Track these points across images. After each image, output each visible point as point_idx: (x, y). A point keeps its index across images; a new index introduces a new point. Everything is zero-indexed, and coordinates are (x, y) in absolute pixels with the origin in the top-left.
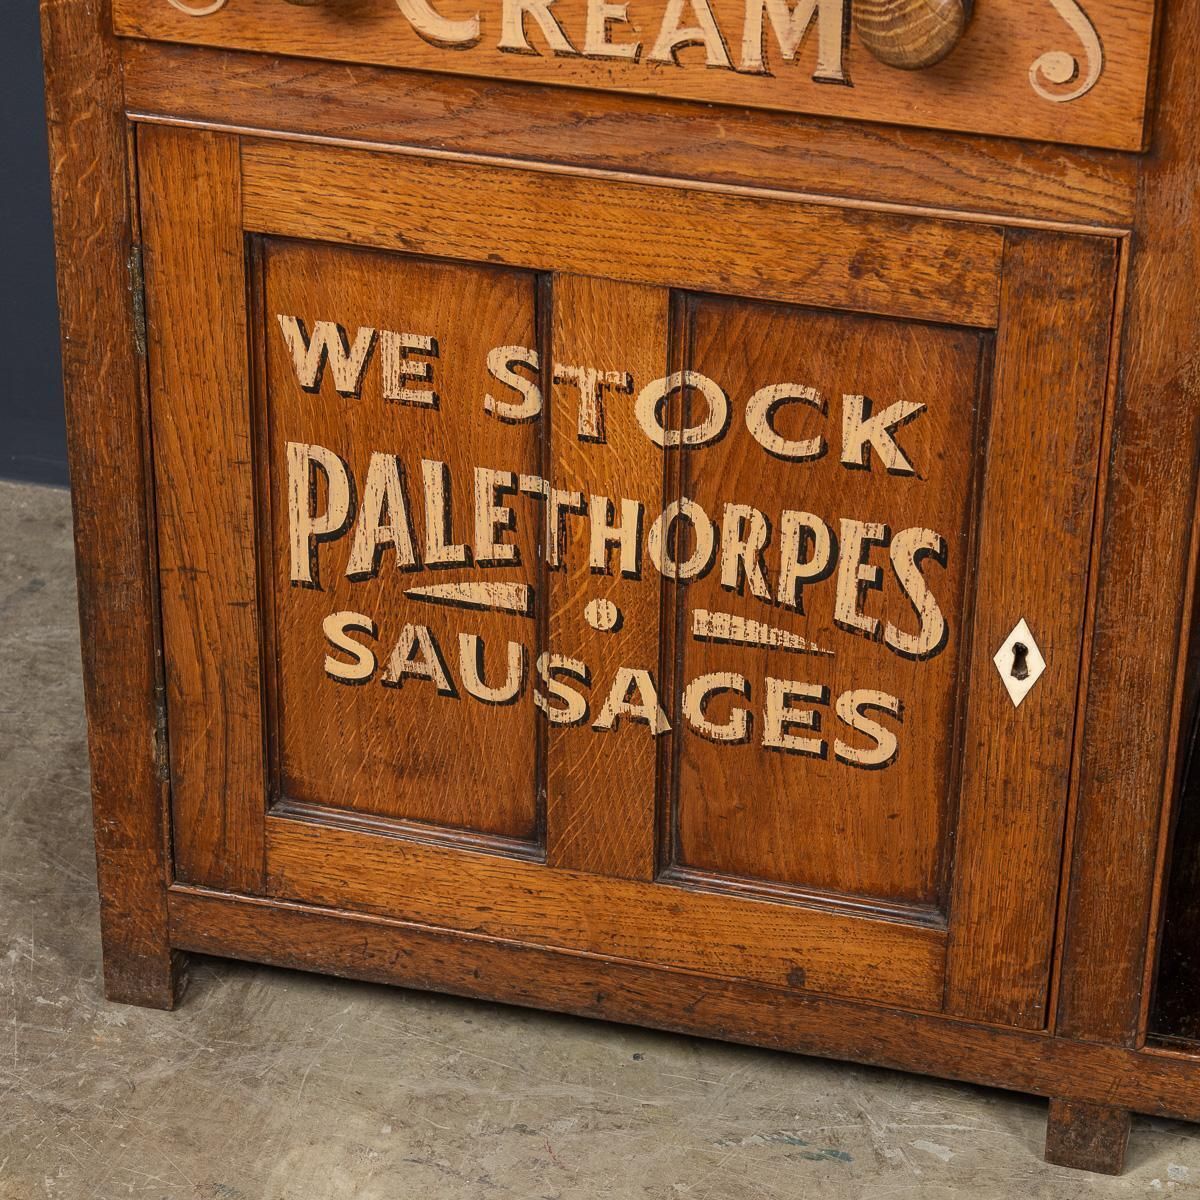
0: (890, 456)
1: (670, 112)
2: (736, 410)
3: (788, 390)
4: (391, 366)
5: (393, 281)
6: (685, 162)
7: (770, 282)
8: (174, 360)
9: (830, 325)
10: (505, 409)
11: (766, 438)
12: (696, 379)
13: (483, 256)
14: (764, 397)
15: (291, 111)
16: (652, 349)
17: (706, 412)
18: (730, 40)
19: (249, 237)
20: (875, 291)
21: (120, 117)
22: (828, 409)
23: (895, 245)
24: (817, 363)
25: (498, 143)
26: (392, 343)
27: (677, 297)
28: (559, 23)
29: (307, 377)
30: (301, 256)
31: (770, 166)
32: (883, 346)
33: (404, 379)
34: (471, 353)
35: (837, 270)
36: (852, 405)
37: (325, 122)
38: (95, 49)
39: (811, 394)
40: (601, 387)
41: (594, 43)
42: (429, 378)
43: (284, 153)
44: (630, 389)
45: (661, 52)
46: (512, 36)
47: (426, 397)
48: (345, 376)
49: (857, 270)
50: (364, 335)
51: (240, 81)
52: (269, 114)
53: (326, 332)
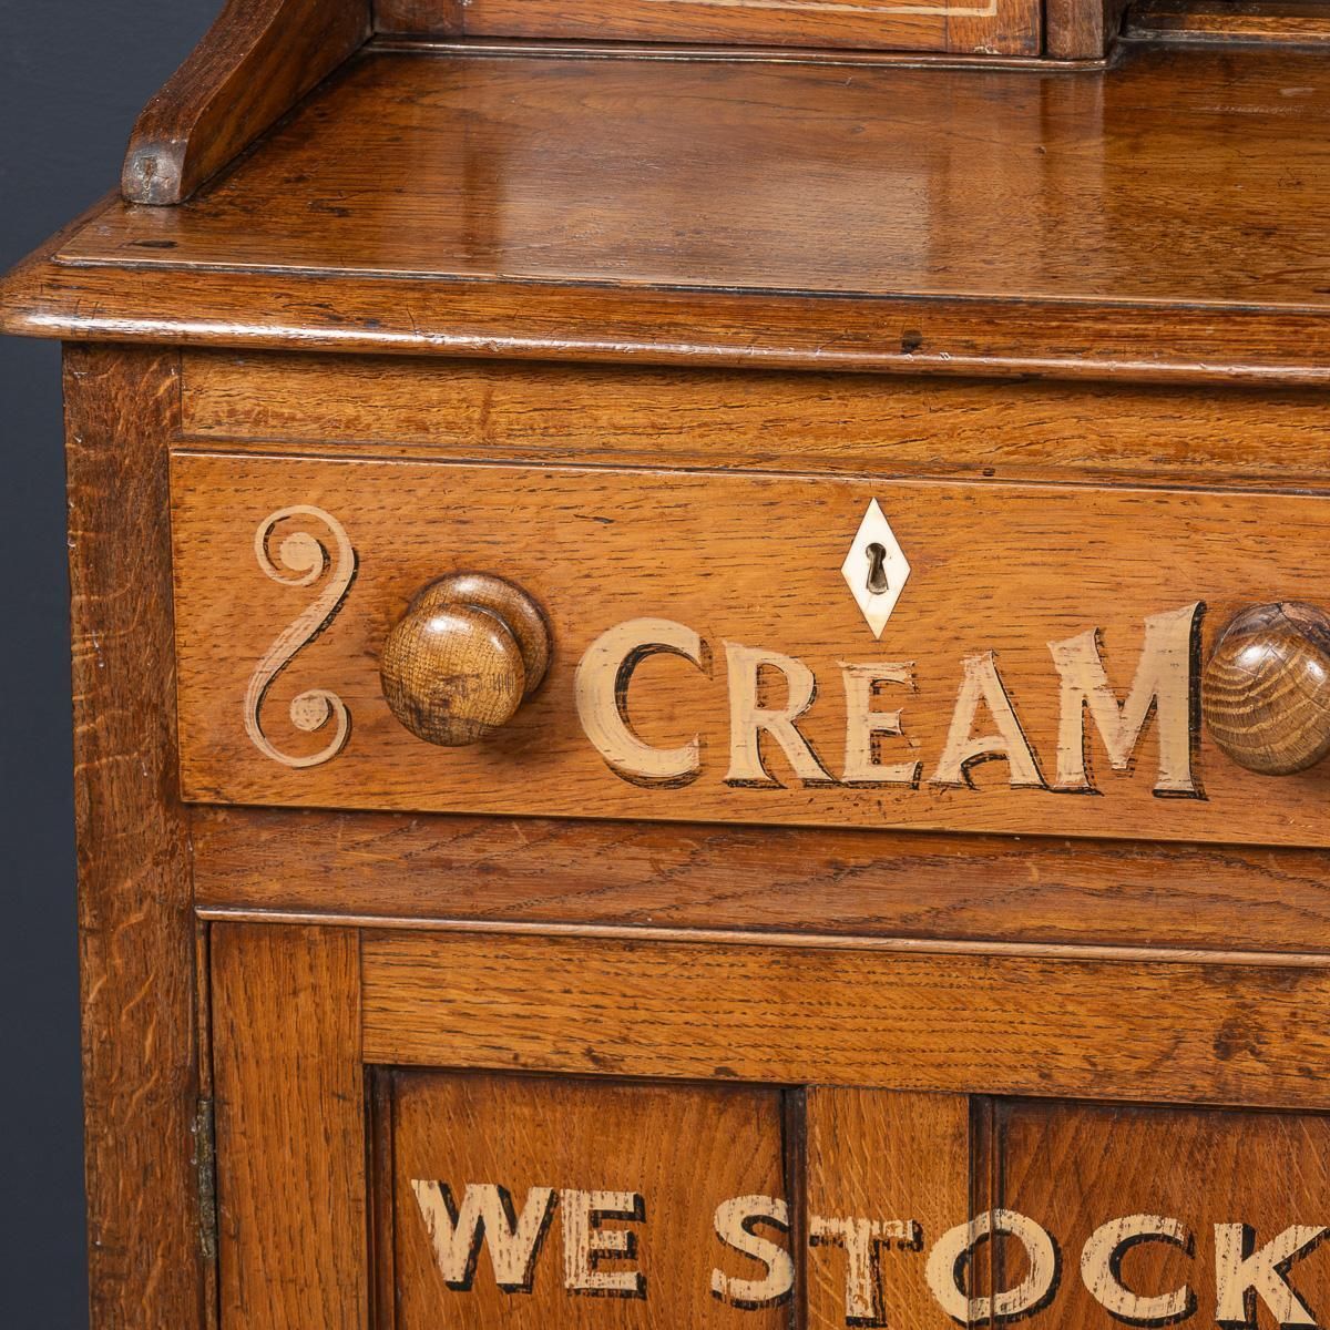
0: (1283, 1305)
1: (963, 851)
2: (1067, 1259)
3: (1139, 1224)
4: (577, 1240)
5: (579, 1115)
6: (986, 918)
7: (1107, 1075)
8: (257, 1260)
9: (1192, 1128)
10: (742, 1289)
11: (1111, 1296)
12: (1011, 1221)
13: (706, 1071)
14: (1105, 1239)
15: (434, 889)
16: (949, 1186)
17: (1026, 1266)
18: (1041, 748)
19: (371, 1072)
20: (1251, 1076)
21: (187, 916)
22: (1195, 1246)
23: (1275, 1010)
24: (1176, 1182)
25: (728, 911)
26: (577, 1207)
27: (981, 1106)
28: (809, 743)
29: (453, 1269)
30: (447, 1093)
31: (1101, 915)
32: (1265, 1149)
33: (595, 1258)
34: (691, 1211)
35: (1199, 1051)
36: (1227, 1238)
37: (484, 902)
38: (154, 824)
39: (1170, 1226)
40: (878, 1246)
41: (858, 765)
42: (631, 1252)
43: (422, 948)
44: (918, 1244)
45: (948, 771)
46: (744, 764)
47: (628, 1281)
48: (509, 1261)
49: (1224, 1049)
50: (538, 1198)
51: (360, 853)
52: (403, 894)
53: (482, 1200)
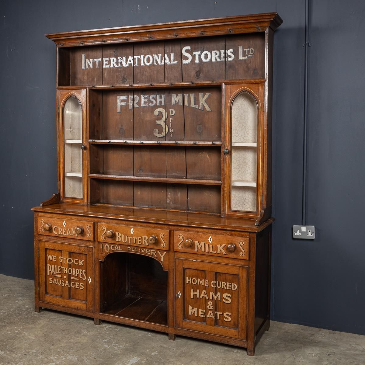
0: (82, 265)
1: (68, 239)
3: (76, 259)
4: (54, 258)
5: (54, 252)
6: (69, 242)
7: (74, 251)
8: (41, 258)
9: (78, 254)
10: (60, 261)
11: (75, 263)
12: (71, 259)
13: (58, 249)
14: (75, 260)
15: (48, 239)
16: (68, 257)
17: (72, 261)
18: (71, 234)
19: (45, 249)
20: (80, 252)
21: (38, 240)
22: (78, 261)
23: (81, 248)
24: (78, 257)
25: (59, 241)
26: (54, 256)
27: (69, 252)
28: (62, 233)
29: (49, 259)
30: (49, 250)
31: (74, 243)
32: (81, 256)
34: (58, 257)
36: (80, 260)
37: (50, 240)
38: (37, 235)
39: (77, 260)
40: (65, 259)
41: (64, 234)
43: (47, 242)
44: (66, 259)
45: (67, 234)
46: (59, 234)
47: (56, 260)
48: (51, 259)
49: (79, 250)
50: (52, 256)
51: (45, 237)
52: (46, 240)
53: (50, 256)
